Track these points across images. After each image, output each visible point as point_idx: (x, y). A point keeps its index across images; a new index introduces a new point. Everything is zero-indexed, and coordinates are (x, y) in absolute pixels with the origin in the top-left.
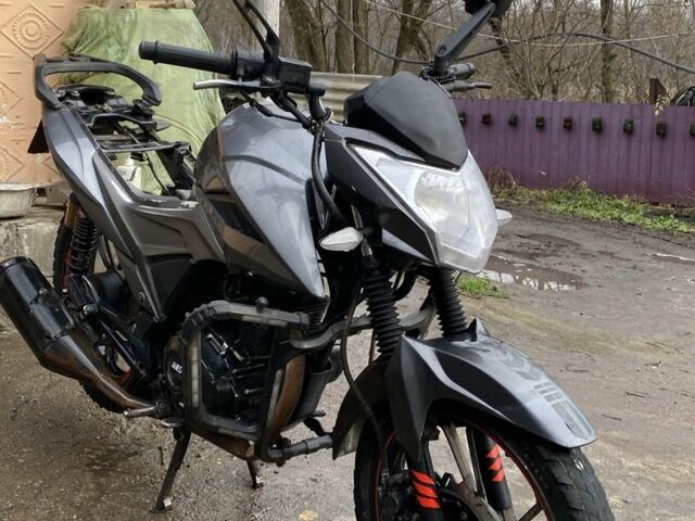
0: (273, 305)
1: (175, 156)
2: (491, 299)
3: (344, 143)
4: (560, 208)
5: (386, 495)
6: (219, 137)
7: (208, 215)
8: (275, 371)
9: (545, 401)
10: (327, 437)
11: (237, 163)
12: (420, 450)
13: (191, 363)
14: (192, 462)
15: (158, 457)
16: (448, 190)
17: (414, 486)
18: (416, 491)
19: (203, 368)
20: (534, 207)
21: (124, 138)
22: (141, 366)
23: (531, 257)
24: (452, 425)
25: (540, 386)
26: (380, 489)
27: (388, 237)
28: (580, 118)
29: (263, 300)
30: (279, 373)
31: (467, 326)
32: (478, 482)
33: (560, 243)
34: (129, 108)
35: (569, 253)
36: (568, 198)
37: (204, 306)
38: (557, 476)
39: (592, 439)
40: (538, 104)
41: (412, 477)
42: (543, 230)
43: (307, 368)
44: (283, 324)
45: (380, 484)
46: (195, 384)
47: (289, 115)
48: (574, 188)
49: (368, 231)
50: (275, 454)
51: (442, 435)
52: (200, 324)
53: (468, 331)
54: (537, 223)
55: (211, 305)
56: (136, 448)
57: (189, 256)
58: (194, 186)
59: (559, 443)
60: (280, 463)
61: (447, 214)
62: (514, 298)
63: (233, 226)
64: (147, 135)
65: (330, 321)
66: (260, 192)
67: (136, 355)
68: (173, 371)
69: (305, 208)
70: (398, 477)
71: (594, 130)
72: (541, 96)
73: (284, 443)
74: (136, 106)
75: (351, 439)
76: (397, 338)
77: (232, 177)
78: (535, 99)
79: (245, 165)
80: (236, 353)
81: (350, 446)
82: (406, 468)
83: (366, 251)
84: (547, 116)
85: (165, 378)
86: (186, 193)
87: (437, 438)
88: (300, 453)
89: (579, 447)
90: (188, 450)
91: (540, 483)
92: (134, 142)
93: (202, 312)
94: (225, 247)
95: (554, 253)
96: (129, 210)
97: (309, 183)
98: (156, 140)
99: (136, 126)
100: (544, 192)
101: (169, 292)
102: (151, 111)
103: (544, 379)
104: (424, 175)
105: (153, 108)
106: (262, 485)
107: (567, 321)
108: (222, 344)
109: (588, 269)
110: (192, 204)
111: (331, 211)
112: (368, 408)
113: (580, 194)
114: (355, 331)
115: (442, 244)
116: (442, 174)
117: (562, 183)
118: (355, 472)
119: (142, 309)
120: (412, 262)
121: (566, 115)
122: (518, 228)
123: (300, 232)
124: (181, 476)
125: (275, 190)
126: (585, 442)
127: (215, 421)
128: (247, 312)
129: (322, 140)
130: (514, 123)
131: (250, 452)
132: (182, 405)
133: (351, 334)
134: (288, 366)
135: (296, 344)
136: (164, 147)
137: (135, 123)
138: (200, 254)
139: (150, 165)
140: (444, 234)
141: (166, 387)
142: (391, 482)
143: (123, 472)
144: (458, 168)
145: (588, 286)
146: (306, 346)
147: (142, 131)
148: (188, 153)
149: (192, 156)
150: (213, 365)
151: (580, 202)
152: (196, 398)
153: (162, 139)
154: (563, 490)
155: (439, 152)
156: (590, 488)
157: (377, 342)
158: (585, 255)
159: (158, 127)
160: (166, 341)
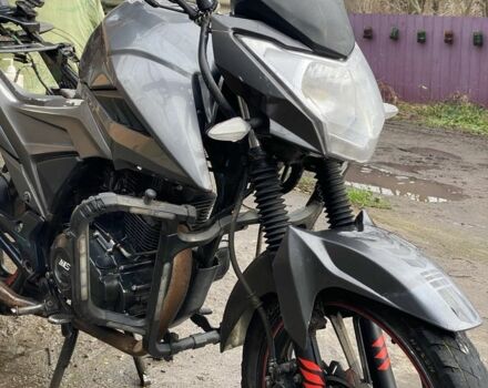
0: (161, 197)
1: (59, 58)
2: (373, 209)
3: (231, 33)
4: (441, 122)
5: (274, 384)
6: (104, 32)
7: (94, 113)
8: (163, 264)
9: (431, 287)
10: (215, 332)
11: (123, 57)
12: (307, 338)
13: (79, 255)
14: (80, 362)
15: (45, 358)
16: (336, 81)
17: (302, 375)
18: (303, 378)
19: (91, 264)
20: (415, 122)
21: (7, 39)
22: (28, 265)
23: (411, 169)
24: (339, 315)
25: (426, 273)
26: (267, 378)
27: (275, 128)
28: (461, 33)
29: (150, 192)
30: (167, 266)
31: (354, 219)
32: (364, 369)
33: (441, 156)
34: (12, 9)
35: (450, 166)
36: (449, 113)
37: (92, 198)
38: (442, 359)
39: (477, 323)
40: (420, 19)
41: (300, 365)
42: (424, 144)
43: (194, 264)
44: (171, 216)
45: (268, 374)
46: (84, 277)
47: (176, 6)
48: (455, 102)
49: (256, 122)
50: (163, 348)
51: (329, 325)
52: (88, 216)
53: (355, 223)
54: (420, 136)
55: (98, 197)
56: (23, 349)
57: (75, 154)
58: (79, 85)
59: (446, 327)
60: (169, 357)
61: (333, 104)
62: (396, 209)
63: (119, 121)
64: (30, 37)
65: (217, 215)
66: (146, 88)
67: (23, 255)
68: (60, 268)
69: (192, 103)
70: (285, 366)
71: (475, 44)
72: (422, 11)
73: (171, 338)
74: (18, 7)
75: (238, 333)
76: (285, 229)
77: (117, 71)
78: (417, 13)
79: (131, 58)
80: (123, 250)
81: (237, 340)
82: (294, 357)
83: (253, 143)
84: (428, 30)
85: (53, 277)
86: (71, 92)
87: (324, 327)
88: (187, 348)
89: (464, 331)
90: (75, 351)
91: (426, 367)
92: (17, 43)
93: (90, 204)
94: (111, 143)
95: (436, 166)
96: (14, 109)
97: (195, 76)
98: (39, 41)
99: (20, 28)
100: (425, 107)
101: (55, 191)
102: (34, 12)
103: (430, 267)
104: (312, 65)
105: (36, 9)
106: (149, 383)
107: (448, 231)
108: (109, 241)
109: (469, 181)
110: (78, 102)
111: (218, 102)
112: (255, 300)
113: (460, 108)
114: (242, 226)
115: (330, 134)
116: (329, 65)
117: (444, 97)
118: (243, 364)
119: (28, 208)
120: (299, 153)
121: (447, 29)
122: (400, 141)
123: (187, 126)
124: (68, 374)
125: (161, 84)
126: (470, 326)
127: (103, 315)
128: (135, 204)
129: (209, 31)
130: (395, 37)
131: (139, 348)
132: (69, 302)
133: (237, 229)
134: (175, 259)
135: (184, 237)
136: (48, 48)
137: (17, 24)
138: (86, 151)
139: (34, 67)
140: (332, 124)
141: (53, 286)
142: (279, 370)
143: (9, 373)
144: (345, 58)
145: (468, 197)
146: (193, 239)
147: (25, 33)
148: (72, 54)
149: (76, 58)
150: (99, 261)
151: (461, 117)
152: (84, 291)
153: (46, 40)
154: (450, 373)
155: (326, 43)
156: (476, 372)
157: (264, 234)
158: (466, 168)
159: (41, 30)
160: (52, 239)
